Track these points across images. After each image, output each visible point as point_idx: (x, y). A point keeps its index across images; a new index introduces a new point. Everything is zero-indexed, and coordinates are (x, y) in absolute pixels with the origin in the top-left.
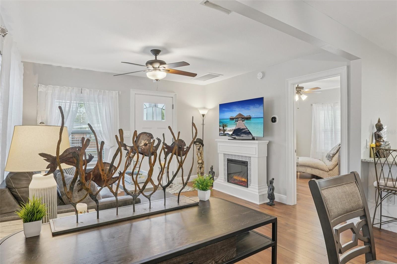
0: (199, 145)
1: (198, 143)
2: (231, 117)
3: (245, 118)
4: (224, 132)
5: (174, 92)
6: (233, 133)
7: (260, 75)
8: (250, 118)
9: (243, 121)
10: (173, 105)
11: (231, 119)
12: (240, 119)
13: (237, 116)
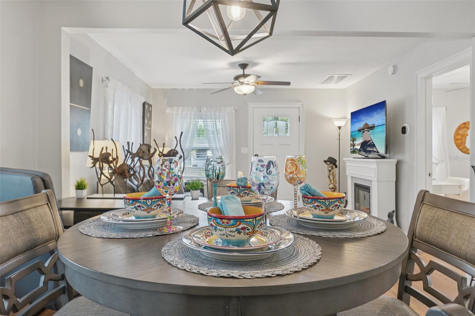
0: (330, 165)
1: (328, 163)
2: (359, 128)
3: (370, 128)
4: (353, 147)
5: (300, 101)
6: (361, 147)
7: (391, 70)
8: (374, 127)
9: (368, 132)
10: (299, 117)
11: (359, 130)
12: (366, 130)
13: (364, 126)
